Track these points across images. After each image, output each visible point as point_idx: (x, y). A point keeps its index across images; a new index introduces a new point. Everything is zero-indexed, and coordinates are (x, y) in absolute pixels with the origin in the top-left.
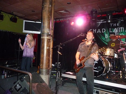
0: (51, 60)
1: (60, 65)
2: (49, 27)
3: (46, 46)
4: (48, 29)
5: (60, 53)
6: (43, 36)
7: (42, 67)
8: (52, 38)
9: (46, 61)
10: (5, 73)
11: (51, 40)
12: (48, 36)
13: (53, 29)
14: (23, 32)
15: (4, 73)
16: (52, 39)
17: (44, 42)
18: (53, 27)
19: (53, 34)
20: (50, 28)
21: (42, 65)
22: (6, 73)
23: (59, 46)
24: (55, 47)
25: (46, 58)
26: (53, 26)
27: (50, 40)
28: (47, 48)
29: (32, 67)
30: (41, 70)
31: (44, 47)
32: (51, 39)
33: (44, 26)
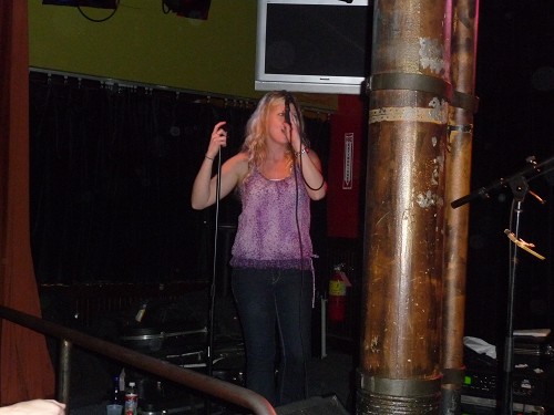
0: (454, 301)
1: (543, 349)
2: (435, 28)
3: (414, 185)
4: (422, 40)
5: (523, 244)
6: (381, 104)
7: (381, 357)
8: (466, 114)
9: (412, 309)
10: (127, 385)
11: (457, 135)
12: (424, 104)
13: (469, 41)
14: (258, 86)
15: (122, 388)
16: (466, 128)
17: (393, 155)
18: (469, 26)
19: (468, 83)
20: (443, 30)
21: (380, 345)
22: (135, 389)
23: (520, 183)
24: (481, 192)
25: (411, 285)
26: (472, 15)
27: (441, 131)
28: (415, 200)
29: (324, 354)
30: (367, 382)
31: (391, 195)
32: (453, 128)
33: (391, 20)
